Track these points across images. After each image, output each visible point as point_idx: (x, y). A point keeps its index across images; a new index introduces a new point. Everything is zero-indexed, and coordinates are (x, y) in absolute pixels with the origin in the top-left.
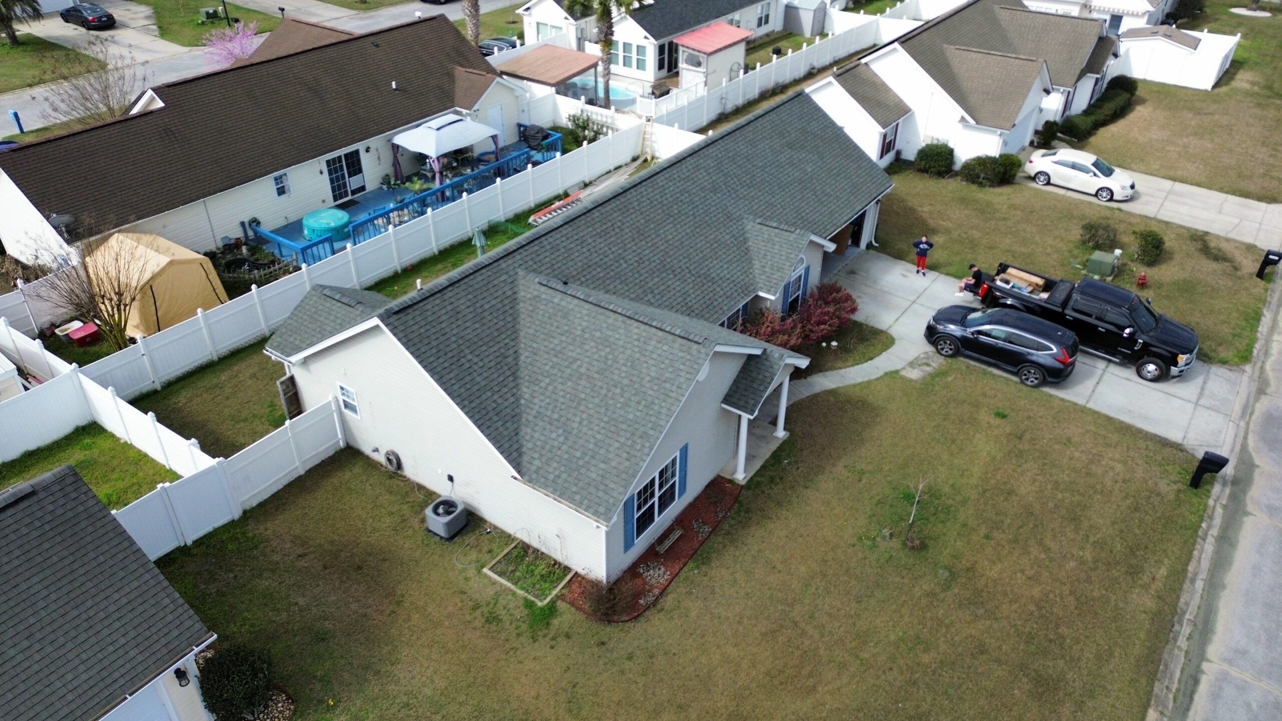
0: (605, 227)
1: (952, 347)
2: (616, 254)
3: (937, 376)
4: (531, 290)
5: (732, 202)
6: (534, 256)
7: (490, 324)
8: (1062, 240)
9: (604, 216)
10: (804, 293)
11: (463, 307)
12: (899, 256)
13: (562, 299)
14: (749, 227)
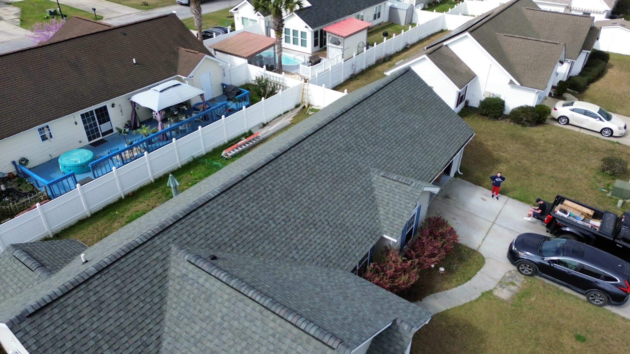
0: (258, 191)
1: (532, 269)
2: (266, 216)
3: (523, 296)
4: (180, 267)
5: (362, 158)
6: (189, 228)
7: (134, 310)
8: (587, 168)
9: (258, 181)
10: (416, 225)
11: (108, 295)
12: (478, 183)
13: (206, 280)
14: (374, 179)
